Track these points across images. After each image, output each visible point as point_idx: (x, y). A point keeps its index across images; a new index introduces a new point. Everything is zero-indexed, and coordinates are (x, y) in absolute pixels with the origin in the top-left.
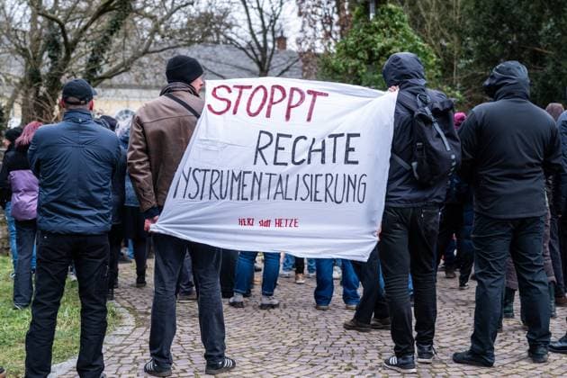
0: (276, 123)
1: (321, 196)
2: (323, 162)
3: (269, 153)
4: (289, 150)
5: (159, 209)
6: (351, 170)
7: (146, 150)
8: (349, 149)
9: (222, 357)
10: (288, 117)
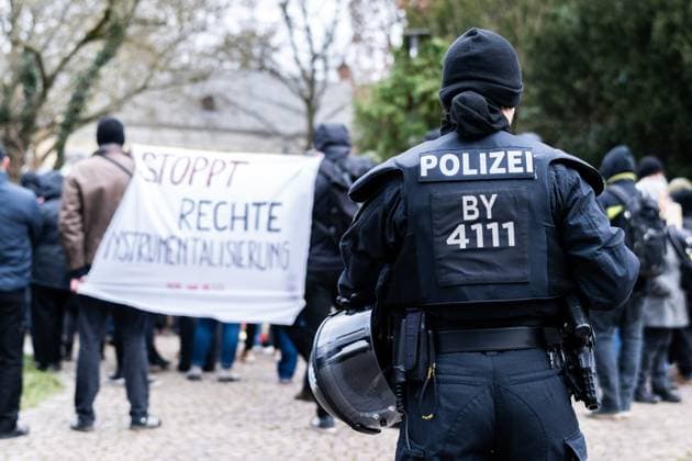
0: (197, 190)
1: (245, 261)
2: (246, 228)
3: (192, 219)
4: (210, 216)
5: (86, 269)
6: (274, 238)
7: (81, 211)
8: (271, 218)
9: (145, 414)
10: (209, 183)
